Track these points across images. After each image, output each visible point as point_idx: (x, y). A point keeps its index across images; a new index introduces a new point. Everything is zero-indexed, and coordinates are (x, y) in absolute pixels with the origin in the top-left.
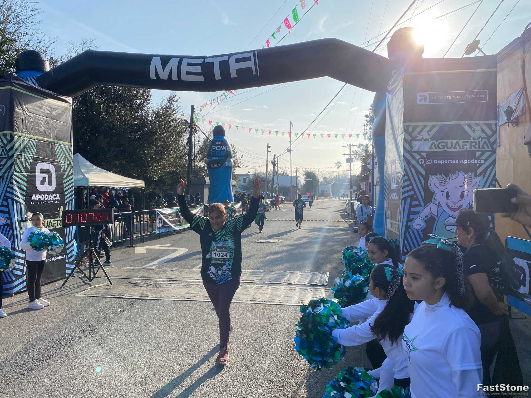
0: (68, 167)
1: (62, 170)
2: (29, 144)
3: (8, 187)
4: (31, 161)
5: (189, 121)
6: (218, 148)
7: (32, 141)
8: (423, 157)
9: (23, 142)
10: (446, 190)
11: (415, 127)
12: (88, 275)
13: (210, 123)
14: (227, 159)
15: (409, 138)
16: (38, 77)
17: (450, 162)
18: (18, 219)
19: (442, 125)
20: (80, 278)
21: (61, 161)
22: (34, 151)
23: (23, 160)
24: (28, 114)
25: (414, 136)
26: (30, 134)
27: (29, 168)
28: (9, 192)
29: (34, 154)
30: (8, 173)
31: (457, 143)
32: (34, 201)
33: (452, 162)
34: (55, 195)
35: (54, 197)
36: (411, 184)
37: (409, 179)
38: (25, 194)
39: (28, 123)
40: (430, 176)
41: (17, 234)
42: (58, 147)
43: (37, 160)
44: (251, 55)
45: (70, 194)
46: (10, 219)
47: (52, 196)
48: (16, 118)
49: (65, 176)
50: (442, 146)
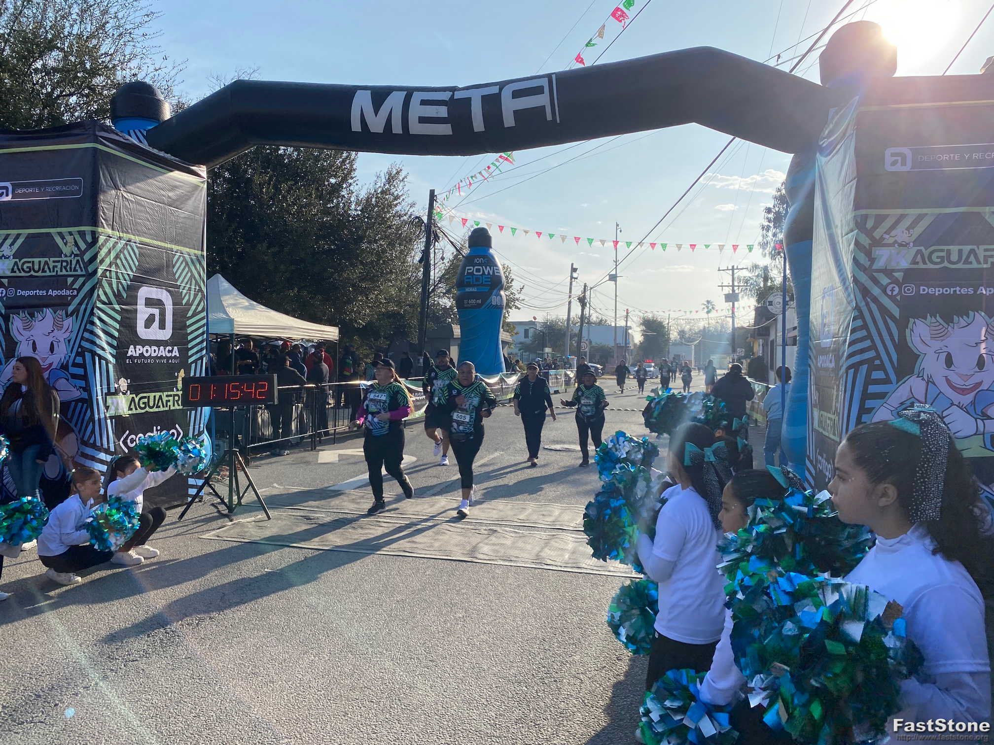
0: (195, 296)
1: (184, 302)
2: (126, 252)
3: (85, 330)
4: (129, 282)
5: (425, 219)
6: (478, 270)
7: (130, 246)
8: (896, 281)
9: (114, 247)
10: (945, 349)
11: (880, 220)
12: (226, 501)
13: (464, 224)
14: (495, 291)
15: (865, 241)
16: (148, 131)
17: (955, 291)
18: (102, 389)
19: (940, 214)
20: (213, 505)
21: (183, 285)
22: (134, 264)
23: (114, 281)
24: (125, 194)
25: (878, 238)
26: (127, 232)
27: (125, 296)
28: (87, 340)
29: (134, 269)
30: (87, 305)
31: (972, 251)
32: (131, 357)
33: (960, 291)
34: (170, 348)
35: (169, 352)
36: (869, 336)
37: (865, 326)
38: (115, 343)
39: (124, 212)
40: (912, 320)
41: (99, 419)
42: (178, 259)
43: (138, 281)
44: (544, 82)
45: (199, 347)
46: (88, 389)
47: (165, 349)
48: (104, 201)
49: (190, 314)
50: (938, 257)
